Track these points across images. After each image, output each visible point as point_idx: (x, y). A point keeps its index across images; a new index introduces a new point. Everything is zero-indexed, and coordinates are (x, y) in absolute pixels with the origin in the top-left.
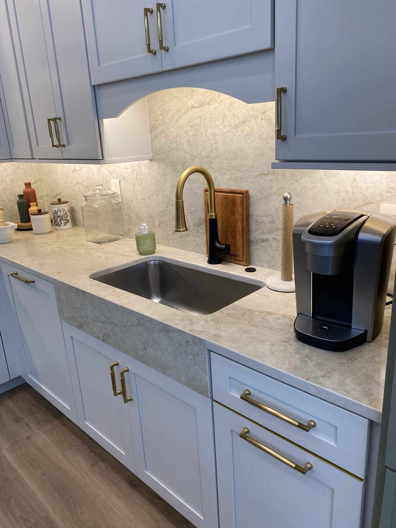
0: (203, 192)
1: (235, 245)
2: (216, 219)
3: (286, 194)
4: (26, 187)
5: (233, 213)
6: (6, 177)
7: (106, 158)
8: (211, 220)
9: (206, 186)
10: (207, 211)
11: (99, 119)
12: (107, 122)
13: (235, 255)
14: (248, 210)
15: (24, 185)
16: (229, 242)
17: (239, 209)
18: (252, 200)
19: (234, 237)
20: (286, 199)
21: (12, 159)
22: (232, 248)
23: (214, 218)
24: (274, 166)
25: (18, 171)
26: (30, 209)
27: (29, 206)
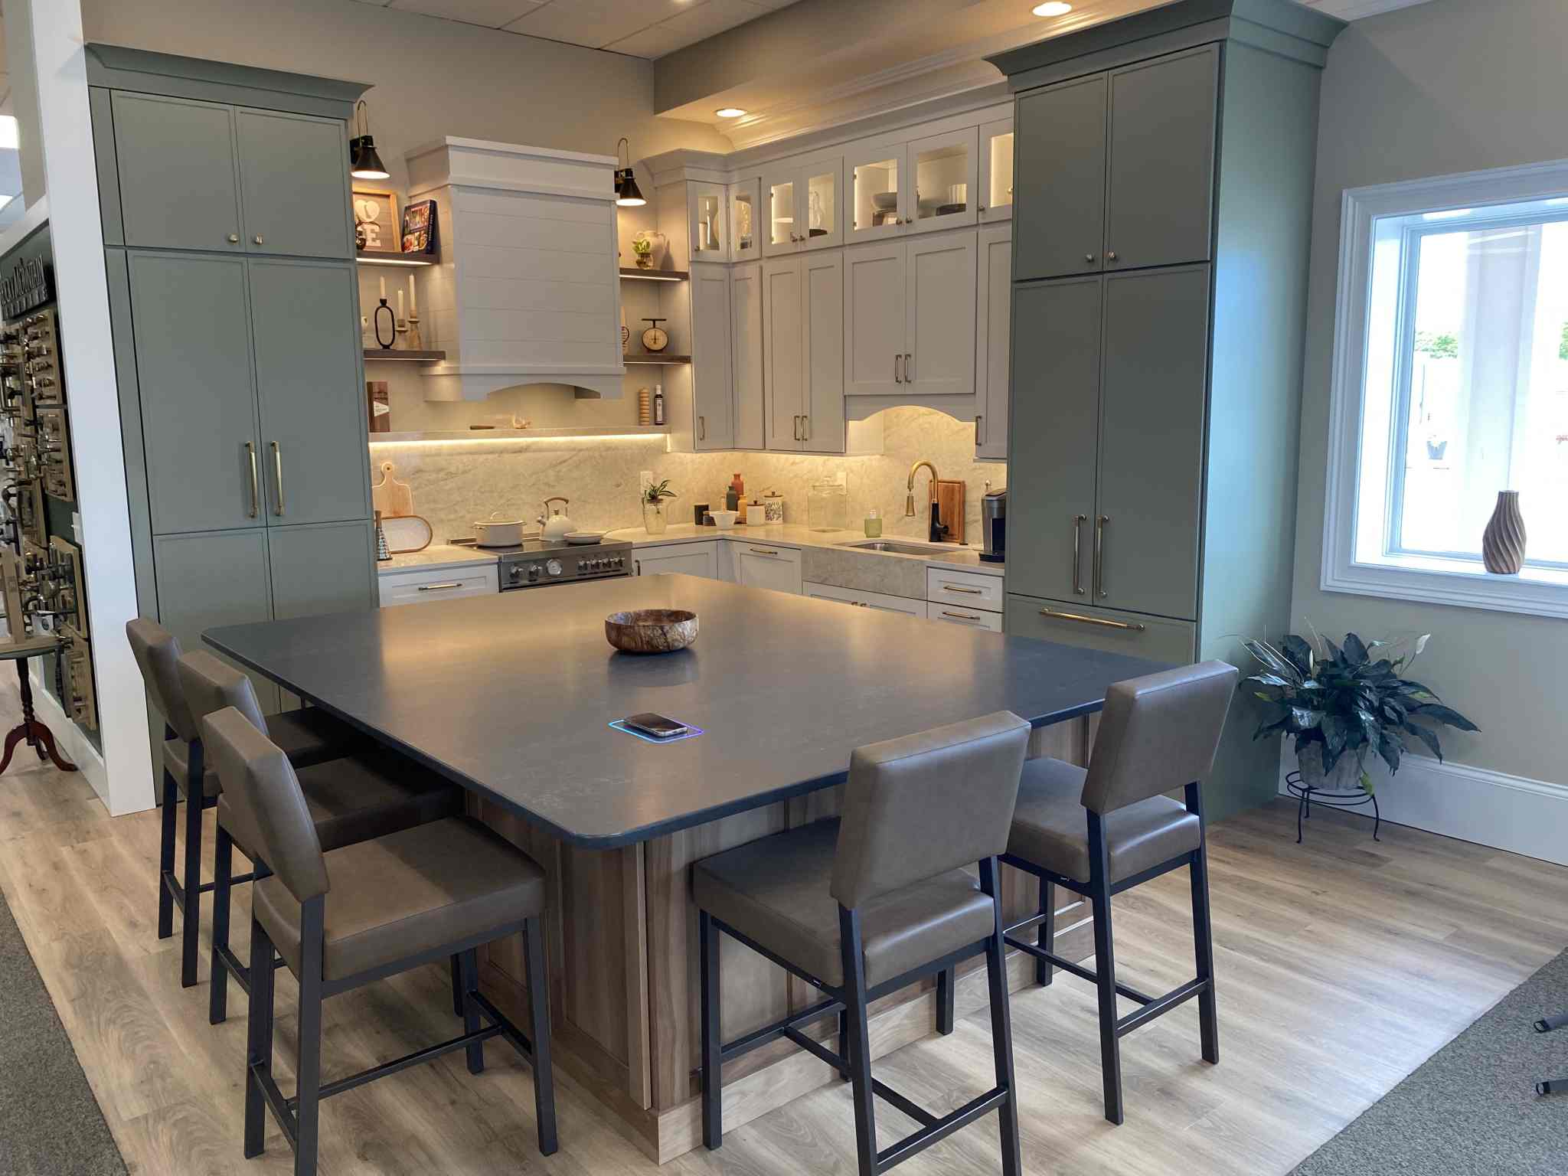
0: (928, 482)
1: (953, 525)
2: (937, 505)
3: (987, 482)
4: (735, 479)
5: (952, 499)
7: (848, 452)
8: (933, 505)
9: (931, 477)
10: (931, 497)
11: (846, 420)
12: (852, 424)
13: (952, 535)
14: (964, 497)
15: (733, 477)
16: (948, 524)
17: (957, 497)
18: (967, 488)
19: (952, 519)
20: (987, 485)
21: (732, 448)
22: (950, 529)
23: (936, 502)
24: (975, 461)
25: (724, 461)
26: (739, 502)
27: (739, 499)
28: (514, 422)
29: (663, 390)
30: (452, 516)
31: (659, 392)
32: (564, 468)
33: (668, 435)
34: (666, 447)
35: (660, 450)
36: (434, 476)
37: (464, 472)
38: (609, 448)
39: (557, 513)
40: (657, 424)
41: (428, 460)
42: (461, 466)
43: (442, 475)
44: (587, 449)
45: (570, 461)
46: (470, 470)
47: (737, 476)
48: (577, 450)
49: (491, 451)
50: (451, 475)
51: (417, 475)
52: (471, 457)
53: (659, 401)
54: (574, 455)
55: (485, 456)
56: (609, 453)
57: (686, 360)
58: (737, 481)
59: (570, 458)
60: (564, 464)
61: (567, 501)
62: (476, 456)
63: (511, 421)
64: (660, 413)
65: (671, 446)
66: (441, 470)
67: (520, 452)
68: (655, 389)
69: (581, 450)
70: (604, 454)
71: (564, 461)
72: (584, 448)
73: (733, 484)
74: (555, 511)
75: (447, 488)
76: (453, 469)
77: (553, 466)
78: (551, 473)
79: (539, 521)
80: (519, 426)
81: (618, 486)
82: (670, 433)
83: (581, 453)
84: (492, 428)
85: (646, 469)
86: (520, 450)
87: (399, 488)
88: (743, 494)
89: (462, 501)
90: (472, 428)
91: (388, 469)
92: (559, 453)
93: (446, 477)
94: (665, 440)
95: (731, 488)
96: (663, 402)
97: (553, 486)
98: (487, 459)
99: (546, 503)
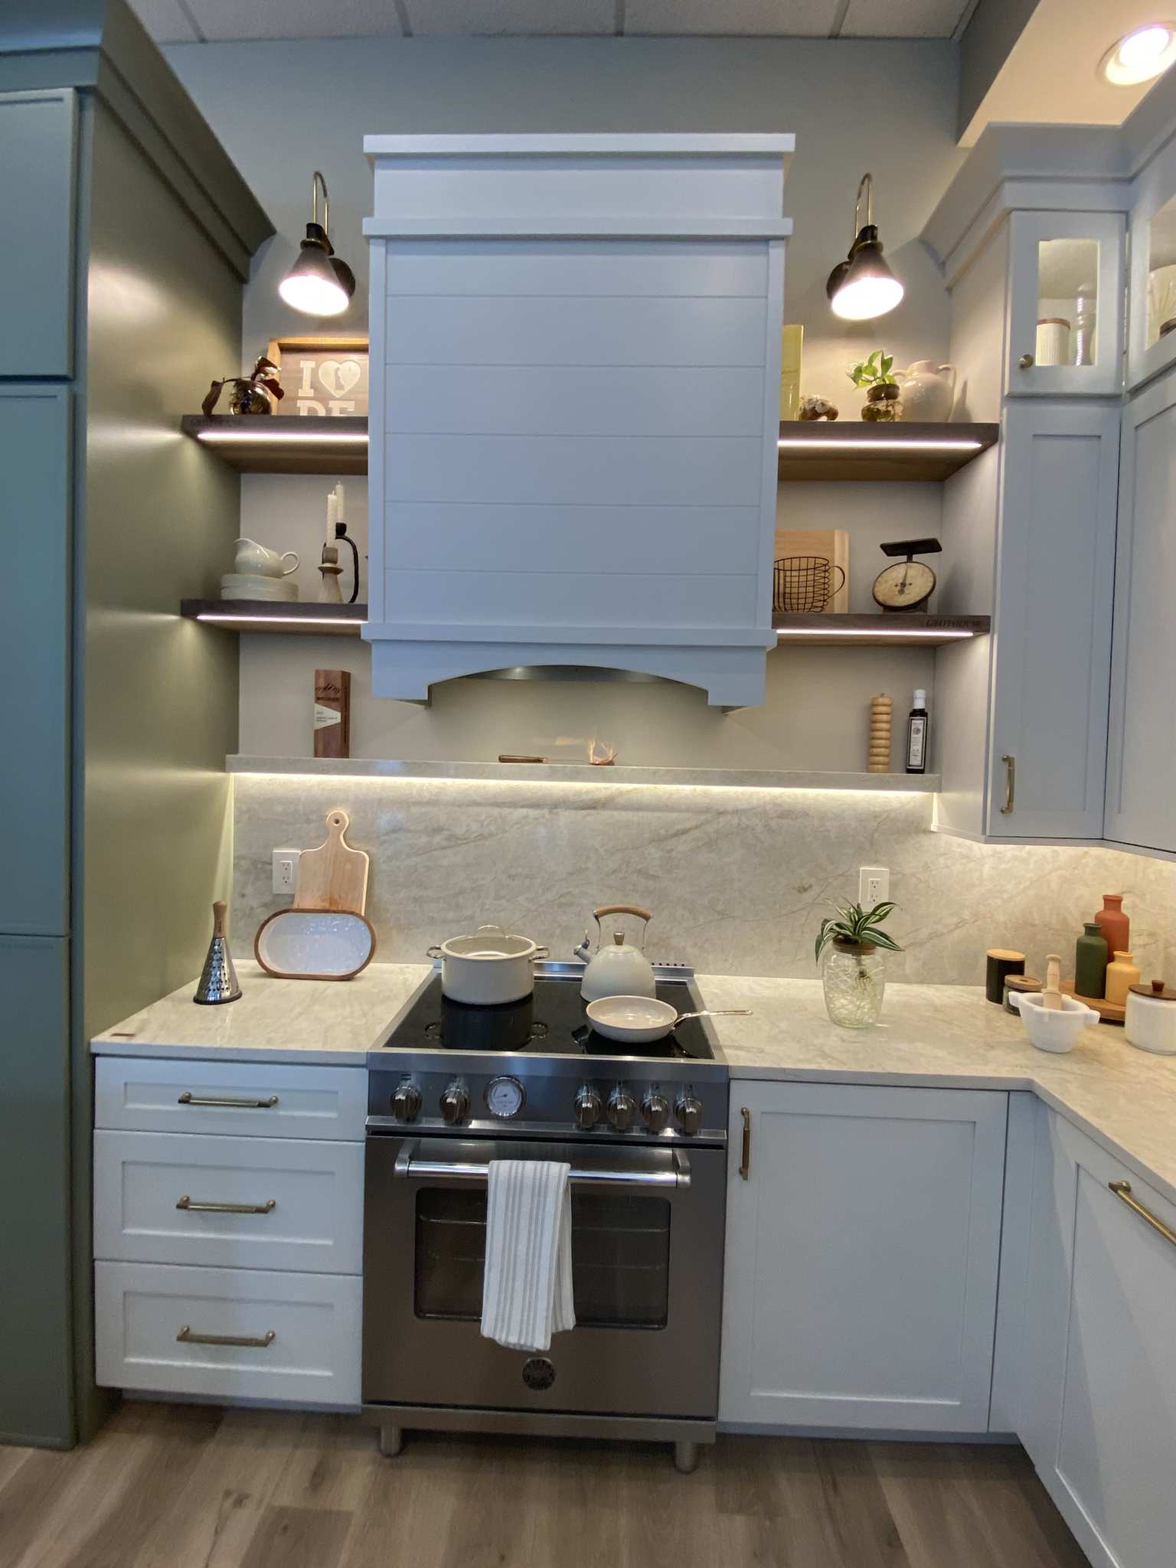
4: (1105, 908)
6: (1050, 873)
15: (1102, 902)
21: (1103, 839)
25: (1084, 861)
26: (1111, 966)
27: (1111, 959)
28: (591, 752)
29: (931, 700)
30: (451, 915)
31: (919, 704)
32: (682, 845)
33: (935, 794)
34: (930, 821)
35: (913, 826)
36: (424, 840)
37: (481, 837)
38: (786, 813)
39: (619, 941)
40: (909, 771)
41: (414, 810)
42: (474, 827)
43: (438, 839)
44: (736, 812)
45: (696, 833)
46: (491, 835)
47: (1113, 902)
48: (716, 811)
49: (536, 803)
50: (454, 840)
51: (394, 836)
52: (496, 811)
53: (918, 723)
54: (707, 822)
55: (524, 811)
56: (785, 822)
57: (980, 625)
58: (1111, 915)
59: (697, 827)
60: (684, 837)
61: (647, 918)
62: (506, 811)
63: (583, 750)
64: (917, 746)
65: (940, 820)
66: (438, 830)
67: (594, 808)
68: (912, 699)
69: (721, 813)
70: (773, 824)
71: (685, 832)
72: (730, 808)
73: (1097, 918)
74: (616, 937)
75: (445, 862)
76: (460, 831)
77: (658, 840)
78: (654, 853)
79: (577, 953)
80: (599, 760)
81: (803, 890)
82: (940, 790)
83: (722, 819)
84: (539, 761)
85: (876, 862)
86: (593, 805)
87: (350, 858)
88: (1125, 949)
89: (473, 889)
90: (502, 760)
91: (337, 822)
92: (674, 815)
93: (444, 843)
94: (930, 802)
95: (1090, 930)
96: (926, 725)
97: (655, 877)
98: (526, 817)
99: (596, 917)
